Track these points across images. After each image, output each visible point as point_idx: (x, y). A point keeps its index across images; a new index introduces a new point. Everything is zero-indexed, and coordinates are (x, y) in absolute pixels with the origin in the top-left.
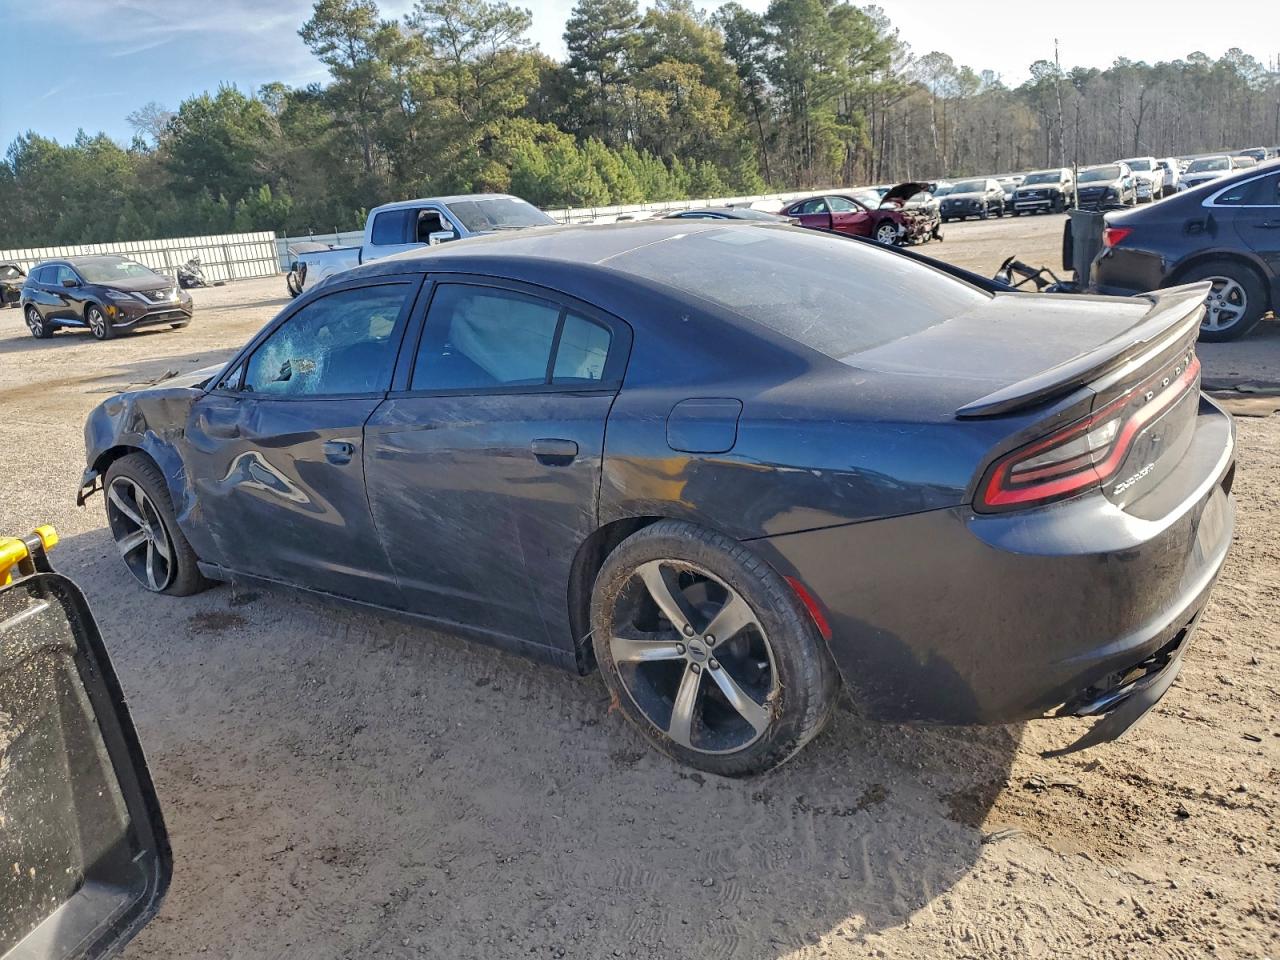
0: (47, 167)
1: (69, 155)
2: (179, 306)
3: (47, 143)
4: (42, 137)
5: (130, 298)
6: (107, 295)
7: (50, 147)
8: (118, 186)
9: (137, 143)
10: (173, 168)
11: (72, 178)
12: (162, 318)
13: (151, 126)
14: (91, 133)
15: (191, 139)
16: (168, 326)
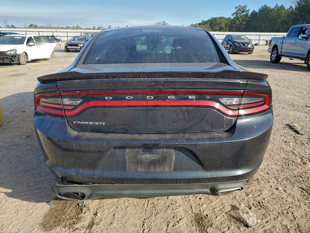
0: (266, 13)
1: (272, 10)
2: (250, 48)
3: (268, 7)
4: (267, 6)
5: (239, 45)
6: (235, 43)
7: (268, 8)
8: (280, 18)
9: (291, 7)
10: (295, 14)
11: (270, 16)
12: (245, 51)
13: (295, 3)
14: (280, 5)
15: (304, 6)
16: (247, 53)
